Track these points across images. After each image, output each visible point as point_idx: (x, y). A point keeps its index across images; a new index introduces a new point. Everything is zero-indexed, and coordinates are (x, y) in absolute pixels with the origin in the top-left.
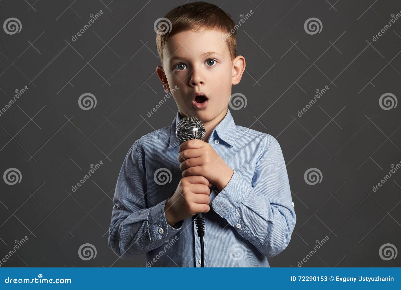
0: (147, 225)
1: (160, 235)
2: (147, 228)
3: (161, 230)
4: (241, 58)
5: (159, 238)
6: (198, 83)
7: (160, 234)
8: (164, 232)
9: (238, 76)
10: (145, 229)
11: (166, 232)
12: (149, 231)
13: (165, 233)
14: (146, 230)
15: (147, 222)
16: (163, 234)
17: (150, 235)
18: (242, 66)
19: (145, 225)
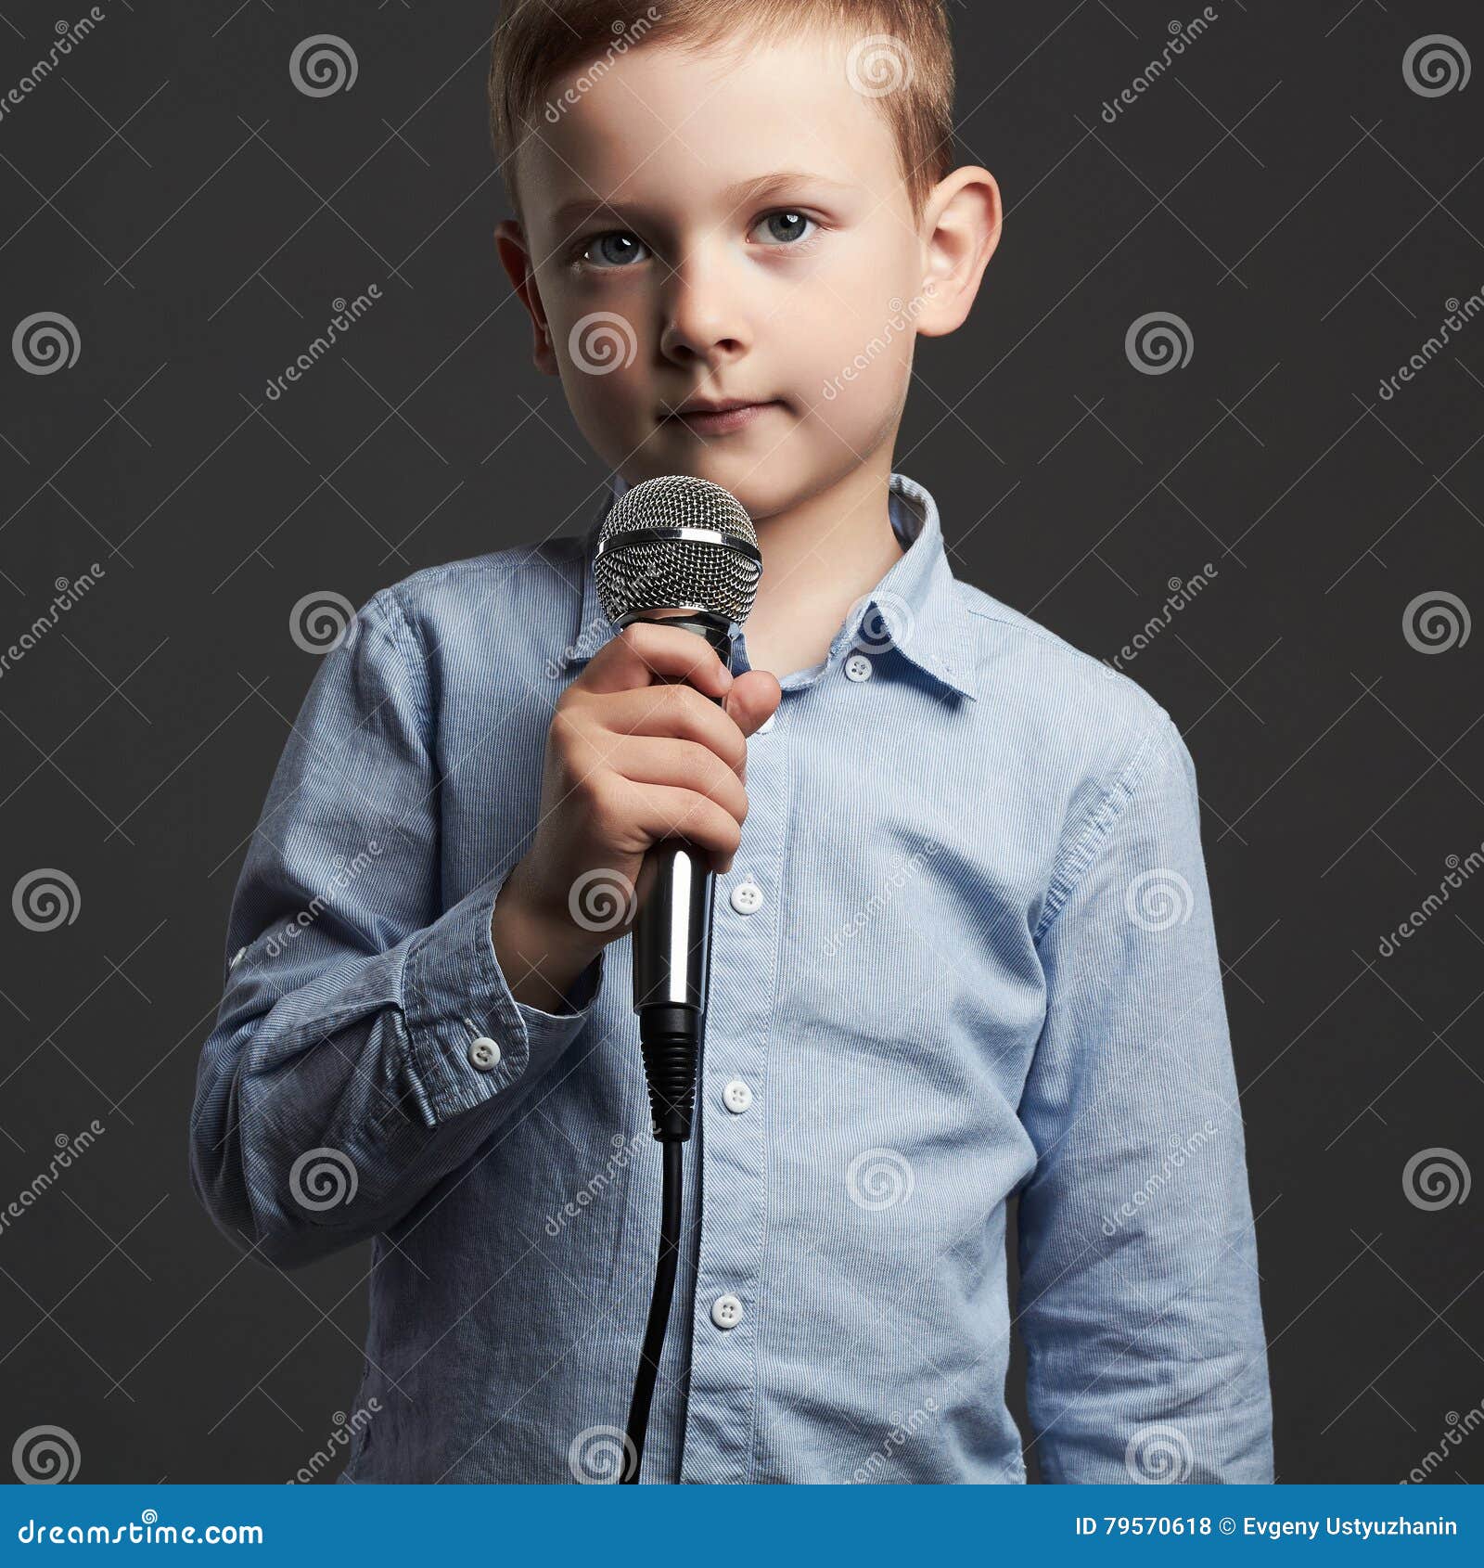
0: (397, 1037)
1: (478, 1077)
2: (399, 1051)
3: (483, 1048)
4: (976, 179)
5: (476, 1094)
6: (706, 349)
7: (482, 1071)
8: (504, 1055)
9: (960, 281)
10: (389, 1063)
11: (517, 1055)
12: (415, 1066)
13: (510, 1063)
14: (394, 1067)
15: (393, 1021)
16: (500, 1070)
17: (421, 1090)
18: (983, 225)
19: (384, 1035)
